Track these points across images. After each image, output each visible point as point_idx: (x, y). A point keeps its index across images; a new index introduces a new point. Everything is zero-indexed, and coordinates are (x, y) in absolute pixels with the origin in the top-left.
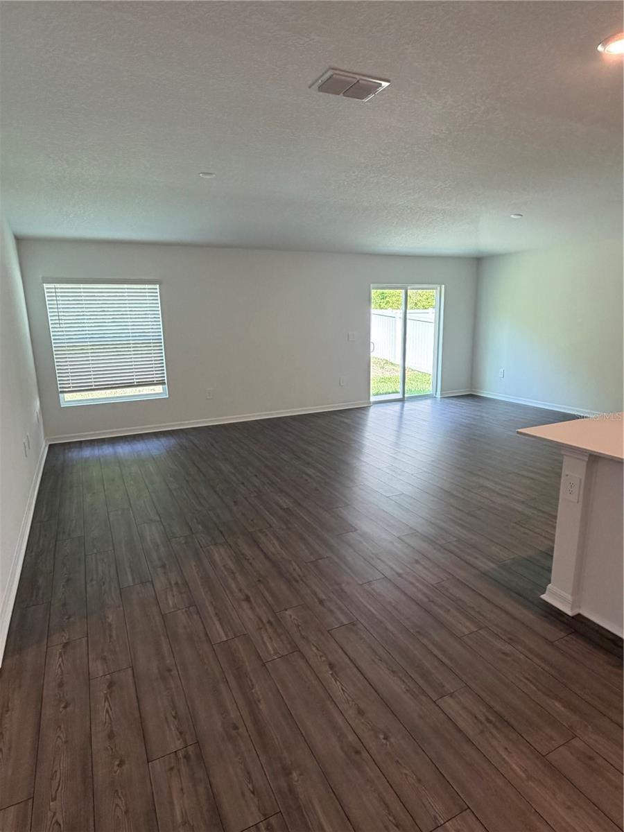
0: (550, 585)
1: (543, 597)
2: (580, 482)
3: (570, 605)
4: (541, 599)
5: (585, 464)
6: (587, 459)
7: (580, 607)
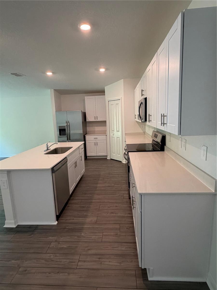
0: (6, 221)
1: (5, 226)
2: (6, 181)
3: (14, 224)
4: (4, 228)
5: (6, 174)
6: (7, 173)
7: (18, 223)
